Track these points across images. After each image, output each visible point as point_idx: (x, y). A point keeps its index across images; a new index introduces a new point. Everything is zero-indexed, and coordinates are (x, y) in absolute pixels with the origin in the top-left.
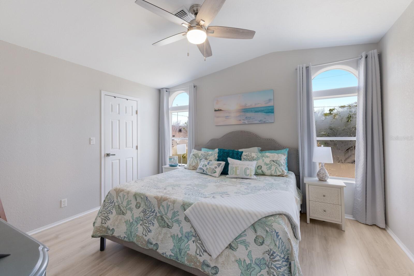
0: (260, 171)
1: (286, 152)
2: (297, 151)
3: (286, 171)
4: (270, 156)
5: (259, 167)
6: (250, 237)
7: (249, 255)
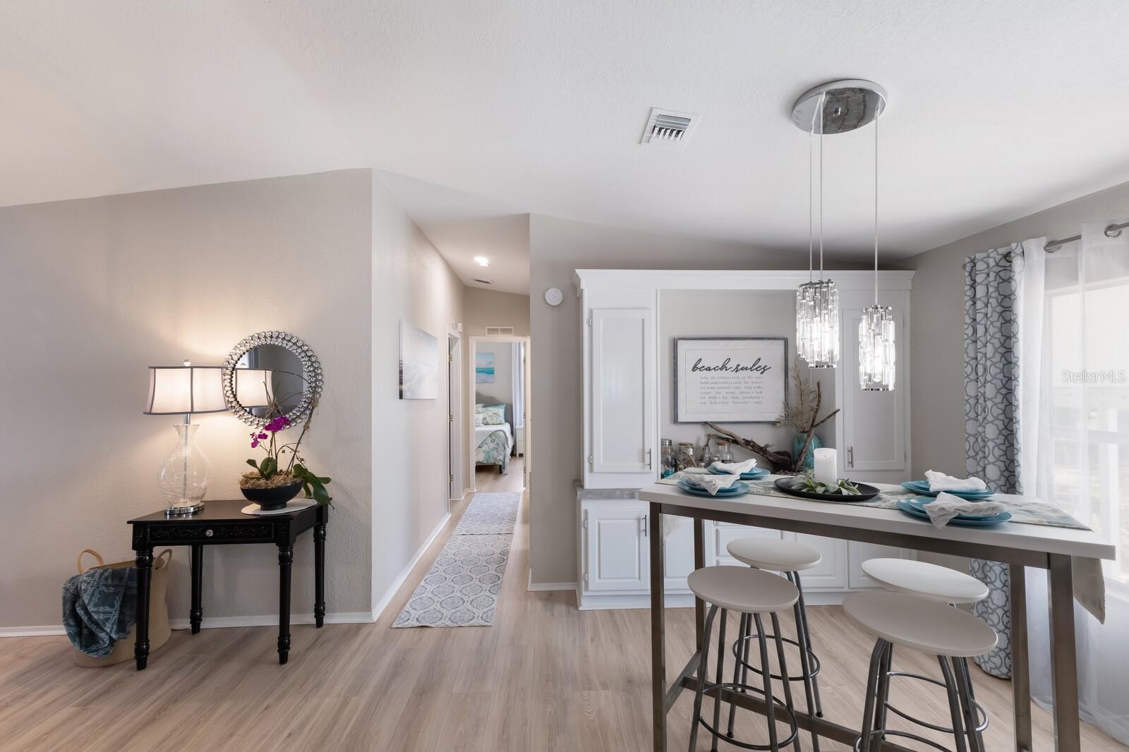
0: (485, 422)
1: (503, 407)
2: (512, 406)
3: (503, 421)
4: (492, 410)
5: (484, 419)
6: (489, 440)
7: (489, 448)
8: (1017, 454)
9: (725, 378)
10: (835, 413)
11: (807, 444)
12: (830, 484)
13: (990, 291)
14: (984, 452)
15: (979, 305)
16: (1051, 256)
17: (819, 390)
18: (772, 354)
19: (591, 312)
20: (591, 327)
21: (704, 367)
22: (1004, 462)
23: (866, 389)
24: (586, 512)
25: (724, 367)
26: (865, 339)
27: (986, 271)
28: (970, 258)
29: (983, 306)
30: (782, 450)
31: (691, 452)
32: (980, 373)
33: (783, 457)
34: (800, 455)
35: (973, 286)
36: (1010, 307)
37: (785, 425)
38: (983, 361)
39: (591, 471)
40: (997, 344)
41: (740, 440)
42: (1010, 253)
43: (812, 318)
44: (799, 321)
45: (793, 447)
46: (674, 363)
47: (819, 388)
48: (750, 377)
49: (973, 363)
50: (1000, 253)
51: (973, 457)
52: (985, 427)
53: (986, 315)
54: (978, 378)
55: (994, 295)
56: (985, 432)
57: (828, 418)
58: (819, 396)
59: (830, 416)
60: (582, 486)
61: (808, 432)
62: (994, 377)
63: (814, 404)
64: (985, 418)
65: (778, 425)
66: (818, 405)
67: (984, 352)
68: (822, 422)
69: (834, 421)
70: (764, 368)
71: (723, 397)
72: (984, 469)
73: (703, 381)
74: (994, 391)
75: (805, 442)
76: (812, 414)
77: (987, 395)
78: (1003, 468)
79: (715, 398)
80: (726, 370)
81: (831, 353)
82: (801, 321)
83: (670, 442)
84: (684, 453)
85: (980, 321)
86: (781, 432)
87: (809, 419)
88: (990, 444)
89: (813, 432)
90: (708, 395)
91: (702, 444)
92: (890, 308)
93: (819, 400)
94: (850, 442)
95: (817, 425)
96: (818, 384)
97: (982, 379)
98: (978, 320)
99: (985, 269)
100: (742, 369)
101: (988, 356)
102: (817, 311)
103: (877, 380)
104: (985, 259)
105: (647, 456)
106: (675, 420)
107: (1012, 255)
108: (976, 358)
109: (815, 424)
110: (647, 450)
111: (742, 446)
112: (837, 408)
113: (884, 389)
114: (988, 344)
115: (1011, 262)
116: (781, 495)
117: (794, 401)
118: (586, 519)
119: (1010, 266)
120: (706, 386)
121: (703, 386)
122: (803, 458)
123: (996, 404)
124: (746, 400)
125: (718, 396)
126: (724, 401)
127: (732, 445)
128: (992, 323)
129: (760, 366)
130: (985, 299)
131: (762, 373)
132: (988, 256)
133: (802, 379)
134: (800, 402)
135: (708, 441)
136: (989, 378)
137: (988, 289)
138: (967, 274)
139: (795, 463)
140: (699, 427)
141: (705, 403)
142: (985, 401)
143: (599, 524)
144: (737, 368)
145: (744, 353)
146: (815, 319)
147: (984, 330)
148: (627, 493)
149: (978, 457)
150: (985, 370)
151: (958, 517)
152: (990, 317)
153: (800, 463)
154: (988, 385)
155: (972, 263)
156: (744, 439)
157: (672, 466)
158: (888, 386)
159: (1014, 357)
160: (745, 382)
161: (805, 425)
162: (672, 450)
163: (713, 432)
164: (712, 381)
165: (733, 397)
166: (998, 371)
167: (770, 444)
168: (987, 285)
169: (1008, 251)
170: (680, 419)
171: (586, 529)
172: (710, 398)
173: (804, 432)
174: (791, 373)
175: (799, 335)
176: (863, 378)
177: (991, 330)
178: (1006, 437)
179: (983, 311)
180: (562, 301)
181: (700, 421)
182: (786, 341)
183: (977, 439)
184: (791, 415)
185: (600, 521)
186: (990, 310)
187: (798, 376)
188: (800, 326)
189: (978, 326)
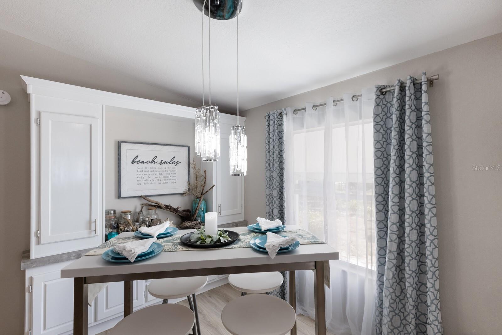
8: (284, 203)
9: (154, 168)
10: (213, 187)
11: (199, 205)
12: (213, 236)
13: (275, 129)
14: (273, 203)
15: (271, 135)
16: (295, 116)
17: (205, 175)
18: (181, 154)
19: (39, 114)
20: (39, 126)
21: (139, 161)
22: (279, 206)
23: (233, 175)
24: (31, 279)
25: (153, 161)
26: (232, 144)
27: (273, 120)
28: (268, 113)
29: (272, 136)
30: (186, 209)
31: (129, 217)
32: (271, 166)
33: (187, 213)
34: (196, 211)
35: (269, 127)
36: (282, 137)
37: (188, 195)
38: (272, 161)
39: (38, 243)
40: (278, 154)
41: (162, 206)
42: (282, 113)
43: (204, 129)
44: (196, 131)
45: (192, 207)
46: (118, 158)
47: (205, 174)
48: (168, 168)
49: (269, 161)
50: (278, 112)
51: (268, 205)
52: (273, 191)
53: (273, 140)
54: (270, 169)
55: (276, 131)
56: (273, 193)
57: (209, 190)
58: (205, 178)
59: (211, 189)
60: (28, 257)
61: (200, 198)
62: (276, 169)
63: (203, 183)
64: (273, 187)
65: (184, 195)
66: (205, 183)
67: (273, 157)
68: (207, 192)
69: (212, 191)
70: (177, 163)
71: (152, 180)
72: (273, 210)
73: (139, 170)
74: (276, 175)
75: (198, 204)
76: (202, 188)
77: (274, 176)
78: (279, 210)
79: (147, 180)
80: (154, 163)
81: (215, 151)
82: (198, 131)
83: (114, 212)
84: (124, 218)
85: (271, 143)
86: (186, 199)
87: (200, 191)
88: (275, 199)
89: (202, 198)
90: (143, 179)
91: (138, 210)
92: (245, 128)
93: (205, 180)
94: (219, 203)
95: (204, 194)
96: (205, 172)
97: (272, 169)
98: (270, 142)
99: (273, 119)
100: (164, 163)
101: (274, 159)
102: (208, 124)
103: (238, 169)
104: (273, 115)
105: (93, 225)
106: (119, 196)
107: (283, 113)
108: (270, 160)
109: (203, 193)
110: (93, 220)
111: (164, 209)
112: (214, 185)
113: (242, 175)
114: (274, 153)
115: (282, 117)
116: (184, 249)
117: (193, 181)
118: (31, 284)
119: (282, 118)
120: (141, 173)
121: (139, 173)
122: (197, 213)
123: (277, 181)
124: (167, 181)
125: (149, 179)
126: (153, 182)
127: (157, 209)
128: (276, 144)
129: (175, 162)
130: (273, 133)
131: (176, 165)
132: (274, 113)
133: (197, 169)
134: (196, 182)
135: (142, 208)
136: (274, 169)
137: (274, 128)
138: (267, 120)
139: (193, 216)
140: (136, 199)
141: (140, 184)
142: (273, 179)
143: (45, 286)
144: (161, 162)
145: (166, 153)
146: (206, 129)
147: (273, 147)
148: (74, 255)
149: (270, 205)
150: (273, 165)
151: (281, 249)
152: (275, 141)
153: (195, 216)
154: (274, 172)
155: (268, 116)
156: (165, 205)
157: (115, 228)
158: (244, 172)
159: (284, 159)
160: (166, 171)
161: (198, 194)
162: (115, 217)
163: (145, 202)
164: (145, 170)
165: (158, 180)
166: (278, 165)
167: (180, 207)
168: (274, 126)
169: (281, 112)
170: (123, 195)
171: (31, 294)
172: (144, 181)
173: (198, 198)
174: (191, 166)
175: (196, 140)
176: (232, 168)
177: (276, 147)
178: (280, 195)
179: (272, 138)
180: (10, 102)
181: (137, 195)
182: (189, 148)
183: (270, 197)
184: (191, 189)
185: (46, 283)
186: (275, 138)
187: (195, 167)
188: (197, 134)
189: (270, 145)
